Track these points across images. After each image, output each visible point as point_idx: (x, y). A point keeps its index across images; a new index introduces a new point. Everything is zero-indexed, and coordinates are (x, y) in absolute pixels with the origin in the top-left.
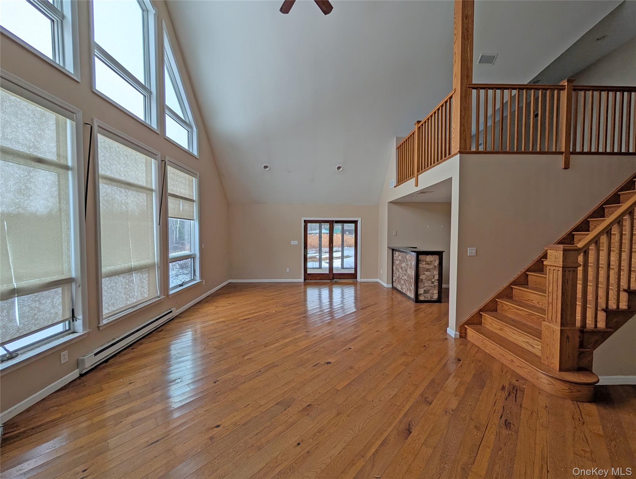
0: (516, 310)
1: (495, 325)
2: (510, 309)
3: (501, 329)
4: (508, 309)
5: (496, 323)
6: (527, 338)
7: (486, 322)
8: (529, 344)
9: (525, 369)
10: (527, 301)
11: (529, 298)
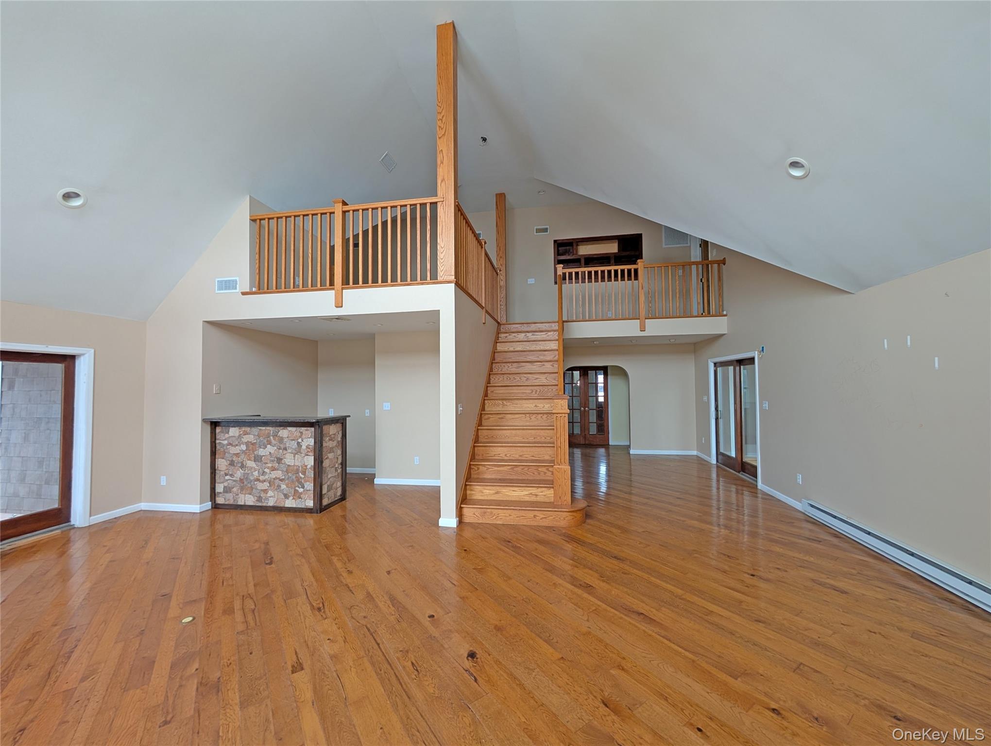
0: (496, 468)
1: (488, 491)
2: (489, 468)
3: (497, 493)
4: (487, 470)
5: (488, 488)
6: (529, 490)
7: (474, 492)
8: (533, 495)
9: (550, 518)
10: (494, 456)
11: (495, 453)
